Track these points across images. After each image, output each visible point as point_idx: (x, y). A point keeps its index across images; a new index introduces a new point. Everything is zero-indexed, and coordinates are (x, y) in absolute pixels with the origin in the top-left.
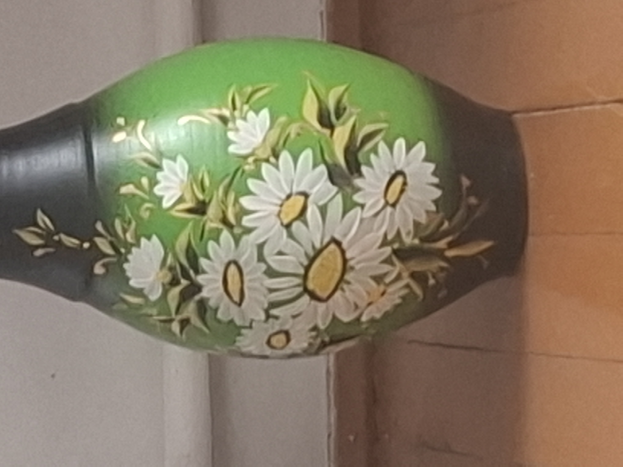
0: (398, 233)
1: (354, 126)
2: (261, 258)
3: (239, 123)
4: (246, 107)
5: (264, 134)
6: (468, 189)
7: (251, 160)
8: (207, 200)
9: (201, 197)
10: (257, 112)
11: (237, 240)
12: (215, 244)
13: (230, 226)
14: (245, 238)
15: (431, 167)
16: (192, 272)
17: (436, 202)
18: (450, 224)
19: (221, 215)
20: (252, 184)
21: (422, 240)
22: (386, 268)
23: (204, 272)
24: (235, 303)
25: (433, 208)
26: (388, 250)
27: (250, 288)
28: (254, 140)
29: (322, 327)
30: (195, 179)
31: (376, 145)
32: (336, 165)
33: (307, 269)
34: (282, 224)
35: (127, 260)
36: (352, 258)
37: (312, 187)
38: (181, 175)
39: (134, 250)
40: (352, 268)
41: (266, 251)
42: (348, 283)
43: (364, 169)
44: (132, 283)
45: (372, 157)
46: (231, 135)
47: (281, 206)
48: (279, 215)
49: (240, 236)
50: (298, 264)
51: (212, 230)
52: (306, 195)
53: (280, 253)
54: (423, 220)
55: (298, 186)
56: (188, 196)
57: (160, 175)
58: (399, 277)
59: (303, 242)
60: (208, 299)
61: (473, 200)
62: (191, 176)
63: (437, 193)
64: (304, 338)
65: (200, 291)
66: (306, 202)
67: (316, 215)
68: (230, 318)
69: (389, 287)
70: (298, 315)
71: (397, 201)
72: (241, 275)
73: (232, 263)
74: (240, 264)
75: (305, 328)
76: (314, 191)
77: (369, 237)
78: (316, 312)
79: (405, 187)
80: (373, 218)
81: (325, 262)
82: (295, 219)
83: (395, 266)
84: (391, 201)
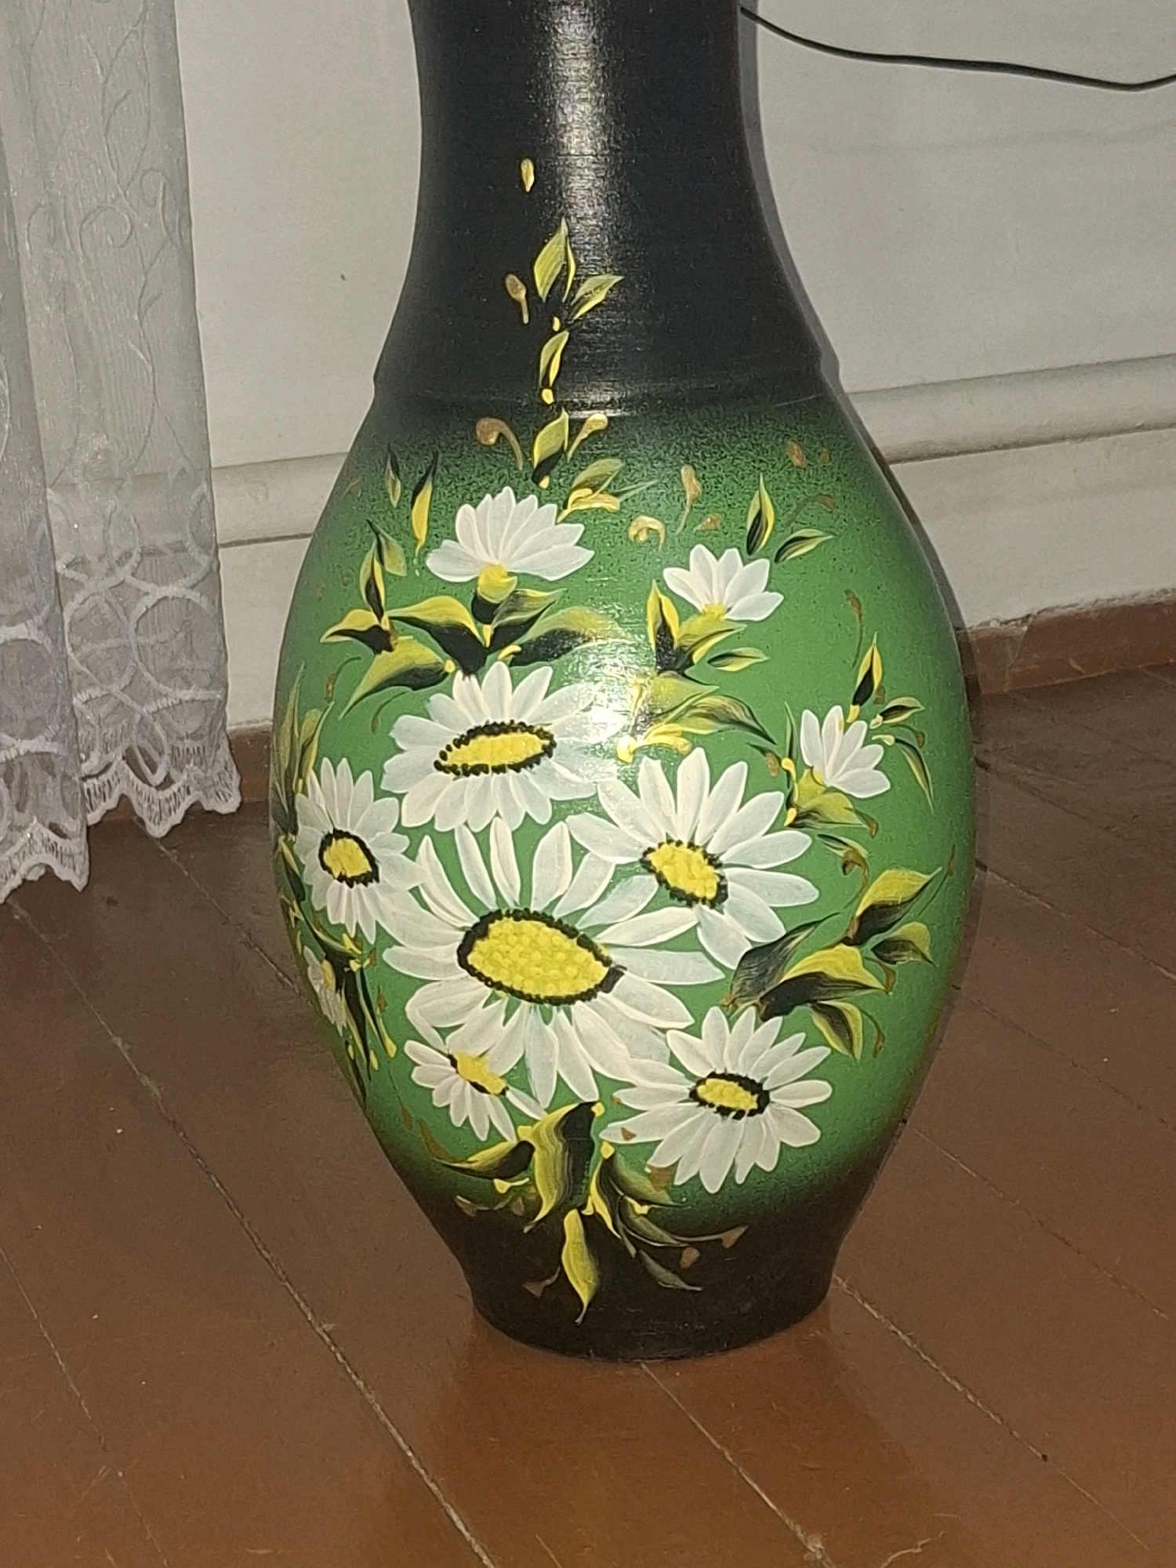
0: (629, 1112)
1: (859, 986)
2: (561, 811)
3: (860, 728)
4: (889, 738)
5: (841, 787)
6: (716, 1245)
7: (787, 764)
8: (687, 672)
9: (697, 656)
10: (882, 766)
14: (609, 768)
15: (769, 1163)
16: (514, 648)
17: (694, 1183)
18: (640, 1217)
20: (737, 772)
21: (610, 1164)
22: (545, 1094)
23: (517, 678)
24: (443, 756)
25: (681, 1178)
26: (588, 1092)
27: (486, 787)
30: (740, 640)
31: (821, 1041)
32: (783, 962)
33: (544, 918)
34: (650, 850)
35: (520, 496)
36: (570, 1016)
37: (737, 913)
38: (740, 605)
39: (551, 508)
40: (547, 1018)
41: (584, 822)
42: (510, 1011)
43: (778, 1020)
44: (466, 514)
45: (799, 1038)
48: (672, 841)
49: (611, 756)
50: (553, 897)
52: (717, 901)
53: (578, 851)
54: (658, 1162)
55: (740, 881)
56: (696, 625)
57: (733, 554)
58: (518, 1117)
59: (607, 903)
60: (449, 692)
61: (690, 1257)
62: (739, 629)
63: (713, 1184)
64: (357, 917)
65: (467, 672)
66: (704, 900)
67: (675, 926)
68: (400, 744)
69: (497, 1099)
70: (425, 906)
71: (703, 1103)
72: (517, 767)
73: (547, 742)
74: (544, 761)
75: (384, 920)
76: (726, 918)
77: (620, 1049)
78: (436, 944)
79: (733, 1114)
80: (667, 1058)
81: (561, 956)
82: (661, 880)
83: (548, 1111)
84: (701, 1089)
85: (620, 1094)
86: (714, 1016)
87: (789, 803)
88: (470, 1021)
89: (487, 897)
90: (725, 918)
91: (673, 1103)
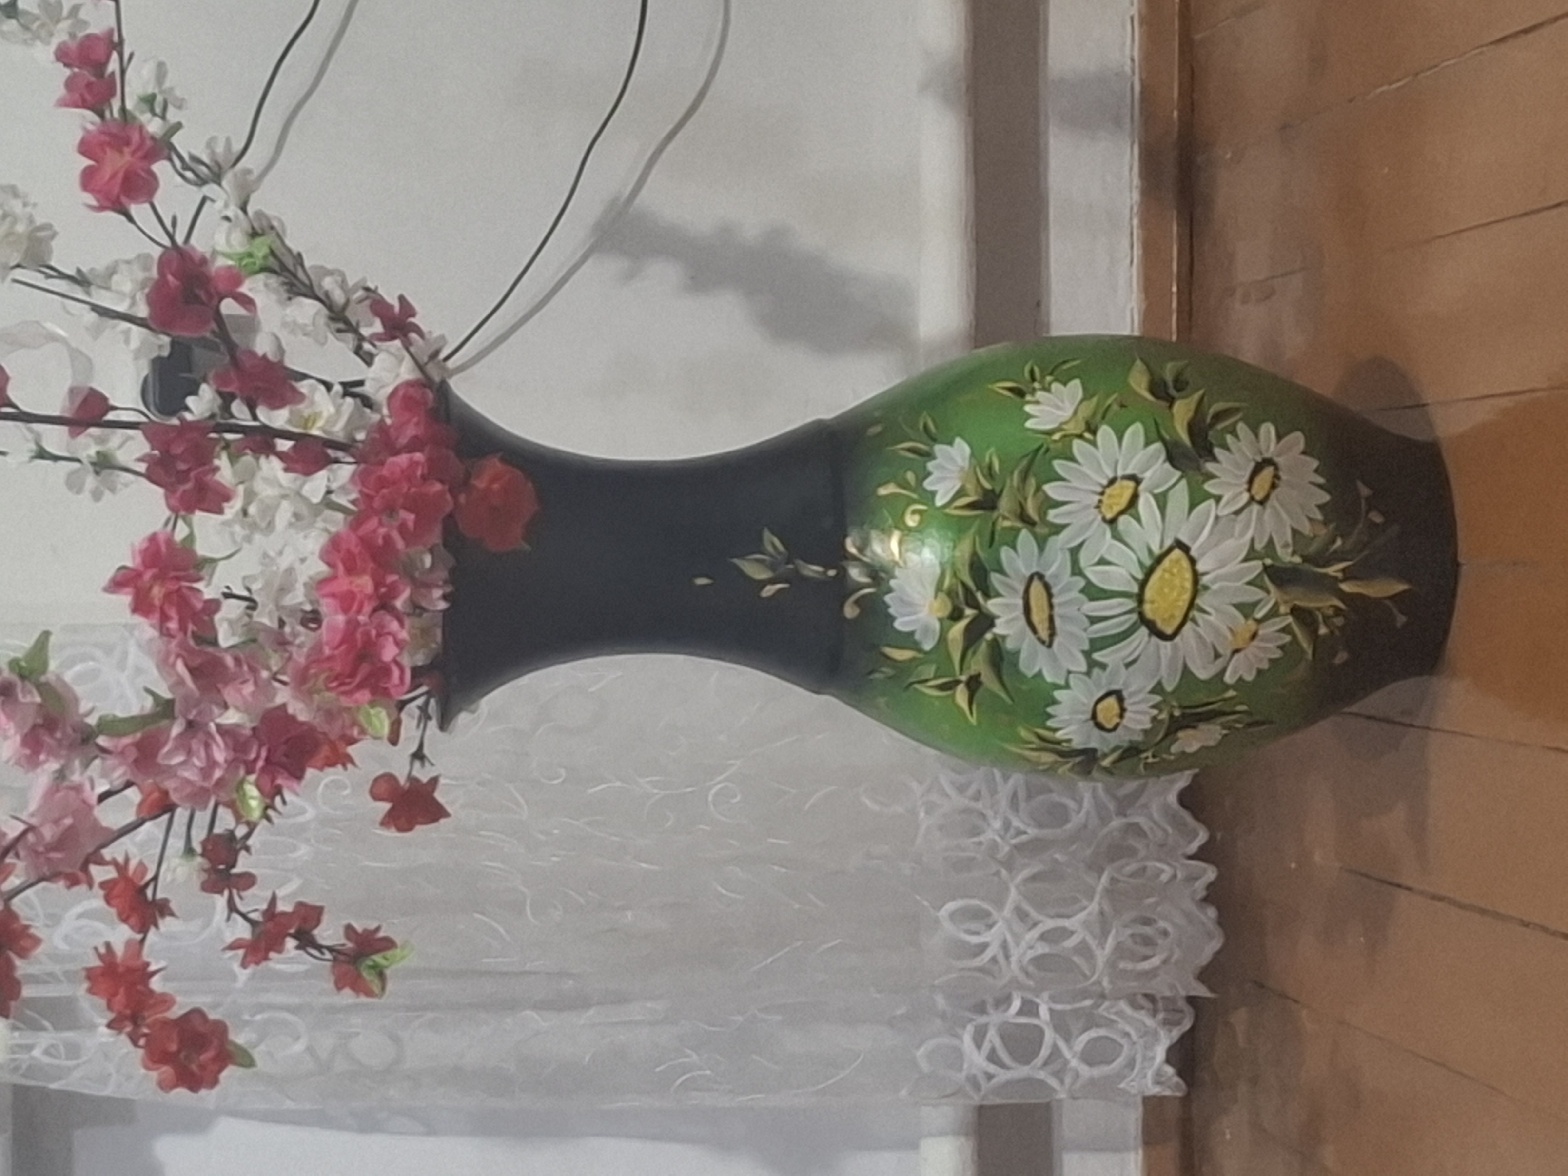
0: (1271, 541)
1: (1200, 402)
3: (1040, 395)
4: (1049, 378)
5: (1074, 407)
6: (1367, 499)
7: (1056, 437)
8: (998, 490)
9: (987, 486)
10: (1065, 384)
11: (1041, 543)
12: (1011, 551)
13: (1031, 524)
14: (1052, 540)
15: (1315, 464)
16: (979, 596)
17: (1320, 507)
19: (1019, 511)
20: (1058, 464)
21: (1306, 558)
22: (1256, 594)
23: (998, 595)
24: (1043, 642)
25: (1319, 516)
26: (1256, 566)
27: (1061, 617)
28: (1060, 413)
29: (1169, 688)
30: (980, 463)
31: (1234, 424)
32: (1178, 442)
33: (1143, 585)
34: (1104, 519)
35: (890, 590)
36: (1205, 573)
37: (1144, 471)
38: (960, 462)
39: (899, 573)
40: (1206, 588)
41: (1083, 558)
42: (1202, 611)
43: (1217, 451)
44: (897, 625)
45: (1229, 438)
46: (1028, 408)
47: (1102, 494)
48: (1098, 507)
49: (1046, 537)
50: (1129, 578)
51: (1004, 529)
52: (1136, 479)
53: (1103, 562)
54: (1306, 528)
55: (1124, 469)
56: (970, 487)
57: (930, 465)
58: (1273, 613)
59: (1134, 545)
60: (1004, 637)
62: (974, 461)
63: (1325, 497)
64: (1144, 707)
65: (992, 625)
66: (1136, 489)
67: (1151, 506)
68: (1036, 670)
69: (1261, 626)
70: (1134, 661)
71: (1267, 497)
72: (1050, 596)
73: (1036, 578)
74: (1047, 579)
75: (1144, 687)
76: (1147, 475)
77: (1230, 544)
78: (1159, 657)
79: (1277, 481)
80: (1233, 516)
81: (1167, 576)
82: (1122, 512)
83: (1268, 592)
84: (1258, 497)
85: (1258, 546)
86: (1209, 487)
87: (1080, 436)
88: (1209, 639)
89: (1130, 619)
90: (1147, 477)
91: (1266, 517)
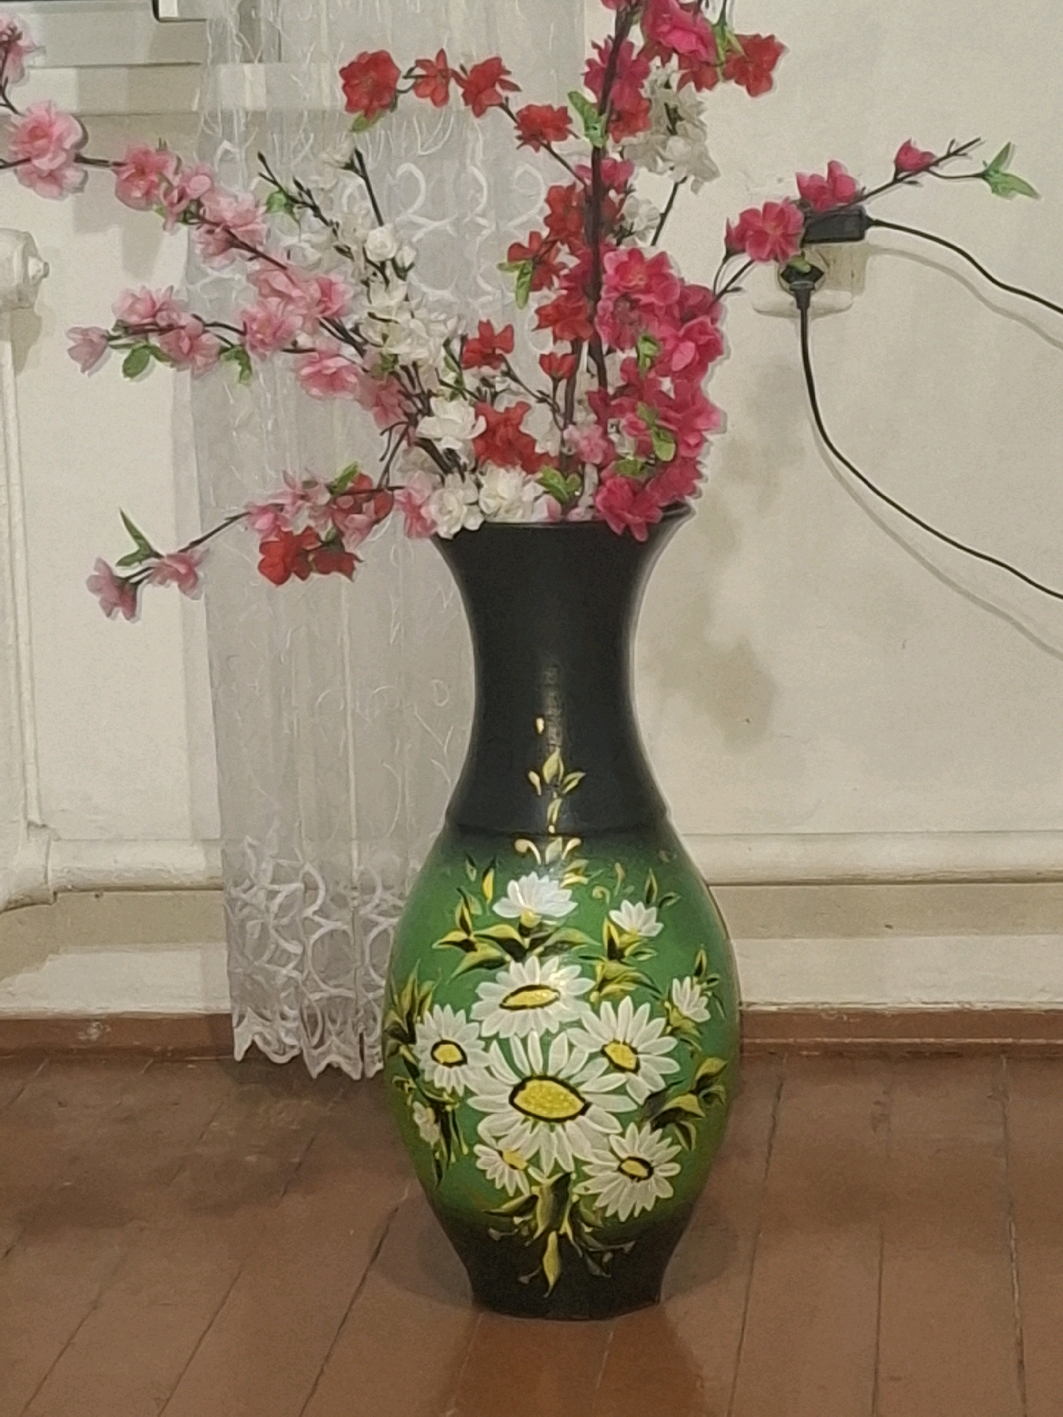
0: (588, 1177)
1: (695, 1115)
2: (563, 1027)
4: (710, 994)
5: (690, 1016)
6: (622, 1249)
7: (667, 1005)
8: (624, 960)
9: (627, 953)
10: (707, 1007)
11: (585, 997)
12: (577, 973)
13: (600, 988)
14: (588, 1005)
15: (649, 1208)
17: (616, 1215)
18: (588, 1233)
19: (610, 976)
20: (645, 1008)
21: (575, 1205)
22: (547, 1169)
23: (542, 964)
24: (505, 1001)
25: (609, 1213)
26: (569, 1167)
27: (526, 1016)
28: (685, 1005)
29: (470, 1101)
30: (645, 945)
31: (679, 1143)
32: (664, 1102)
33: (554, 1079)
34: (605, 1046)
35: (540, 877)
36: (564, 1128)
37: (645, 1076)
38: (644, 929)
39: (556, 882)
40: (552, 1129)
41: (574, 1032)
42: (534, 1126)
43: (659, 1132)
44: (513, 885)
45: (669, 1140)
46: (688, 980)
47: (624, 1043)
48: (616, 1041)
49: (588, 1000)
50: (559, 1068)
51: (593, 967)
52: (636, 1070)
53: (571, 1046)
54: (599, 1204)
55: (646, 1061)
56: (626, 938)
57: (640, 905)
58: (532, 1182)
59: (585, 1071)
60: (507, 970)
61: (607, 1257)
62: (645, 940)
63: (623, 1218)
64: (453, 1083)
65: (517, 960)
66: (629, 1070)
67: (616, 1082)
68: (482, 996)
69: (522, 1173)
70: (492, 1074)
71: (624, 1173)
72: (543, 1006)
73: (556, 994)
74: (556, 1003)
75: (469, 1084)
77: (587, 1145)
78: (497, 1094)
79: (635, 1179)
80: (608, 1148)
81: (562, 1097)
82: (611, 1060)
83: (549, 1177)
84: (623, 1165)
86: (632, 1127)
87: (668, 1023)
88: (513, 1132)
89: (525, 1070)
90: (639, 1078)
91: (609, 1173)
